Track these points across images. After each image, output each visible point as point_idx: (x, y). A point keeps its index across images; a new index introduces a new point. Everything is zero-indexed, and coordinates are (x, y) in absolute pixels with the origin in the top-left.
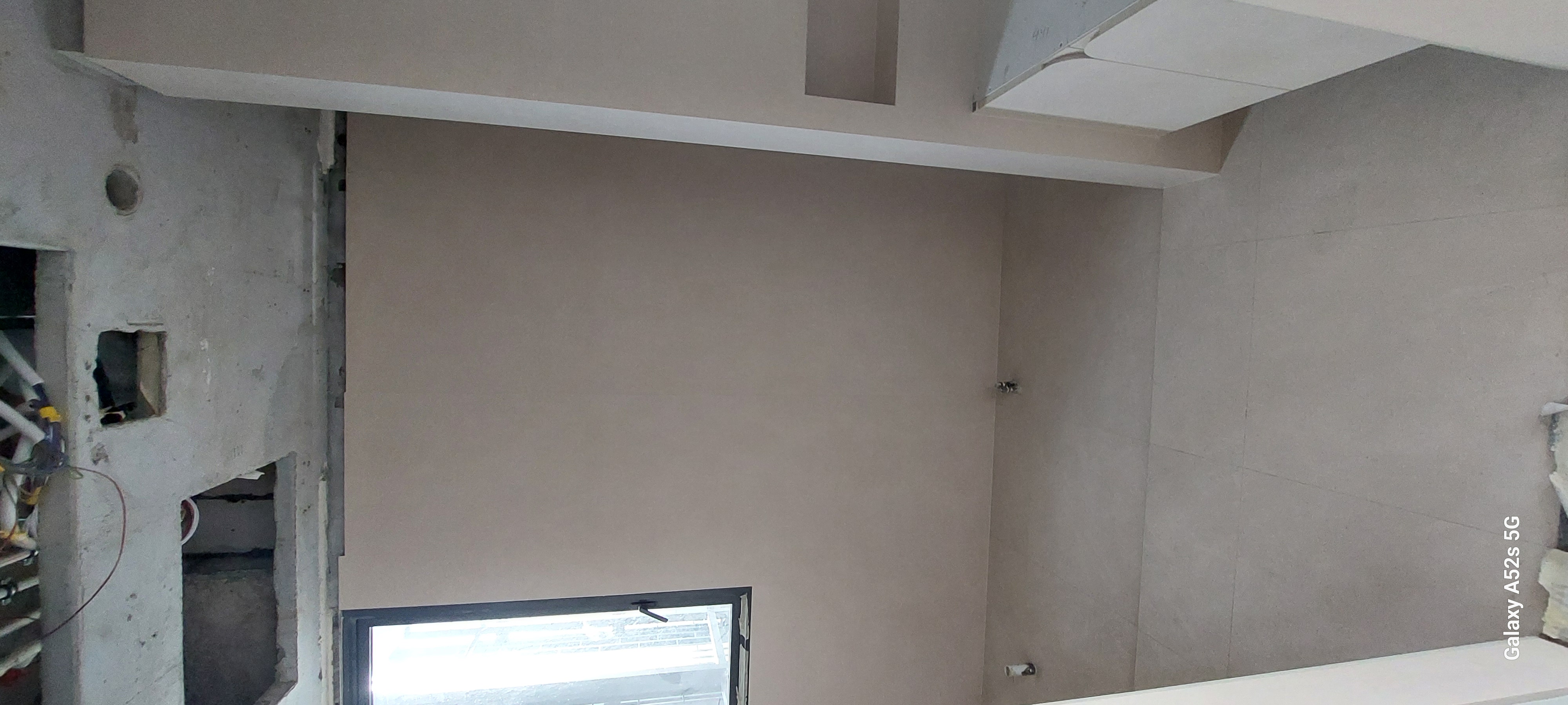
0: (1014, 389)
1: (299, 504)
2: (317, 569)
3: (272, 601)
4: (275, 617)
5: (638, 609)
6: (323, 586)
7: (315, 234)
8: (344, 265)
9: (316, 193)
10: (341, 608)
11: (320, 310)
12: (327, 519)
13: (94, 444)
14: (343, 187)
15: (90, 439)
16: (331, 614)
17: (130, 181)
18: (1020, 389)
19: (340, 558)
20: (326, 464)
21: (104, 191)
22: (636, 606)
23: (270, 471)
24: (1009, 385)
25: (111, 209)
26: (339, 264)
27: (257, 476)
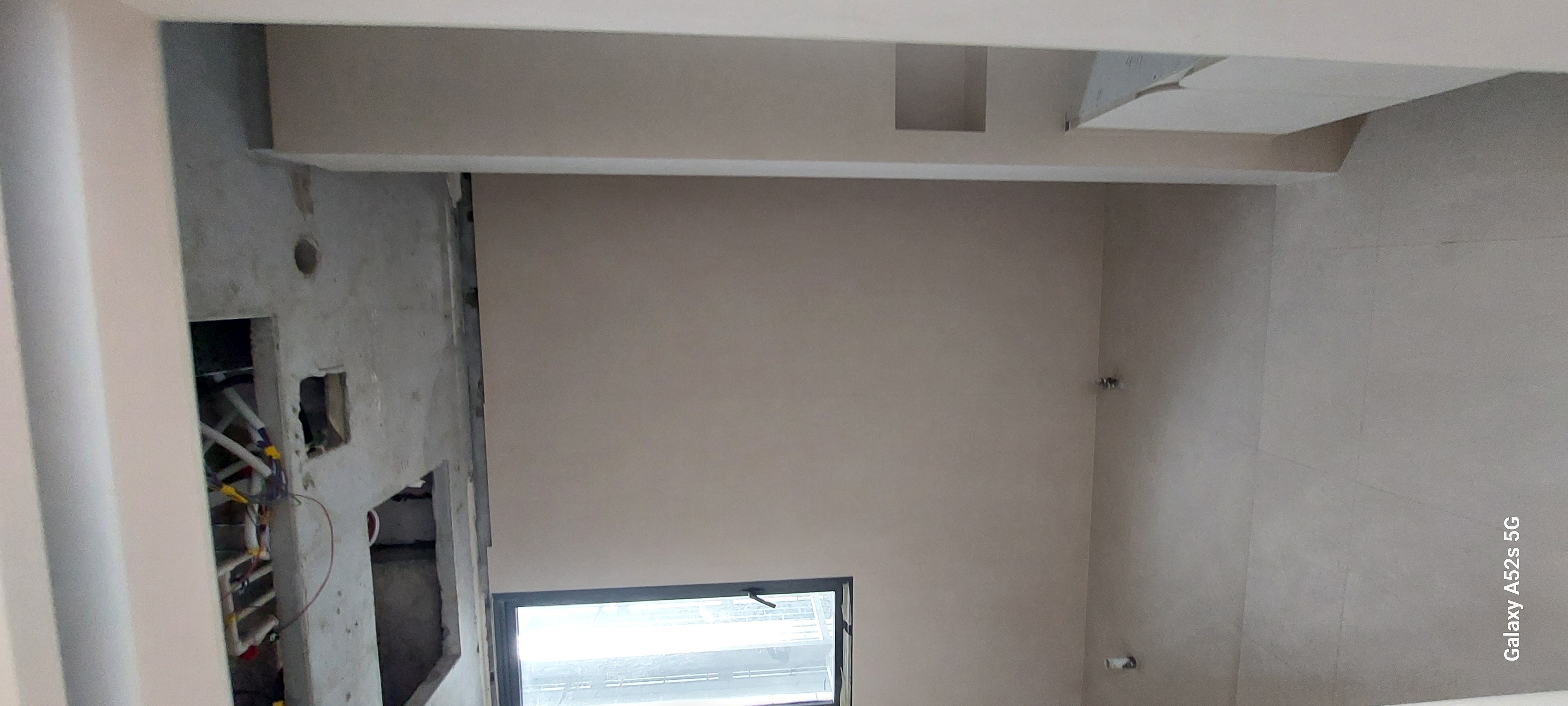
0: (1115, 386)
1: (453, 505)
2: (470, 561)
3: (437, 589)
4: (440, 602)
5: (748, 595)
6: (476, 571)
7: (451, 262)
8: (476, 289)
9: (449, 225)
10: (491, 592)
11: (459, 331)
12: (475, 515)
13: (304, 473)
14: (470, 217)
15: (301, 470)
16: (483, 597)
17: (311, 247)
18: (1122, 385)
19: (488, 549)
20: (472, 468)
21: (294, 261)
22: (746, 592)
23: (429, 479)
24: (1112, 381)
25: (300, 274)
26: (471, 288)
27: (419, 484)
